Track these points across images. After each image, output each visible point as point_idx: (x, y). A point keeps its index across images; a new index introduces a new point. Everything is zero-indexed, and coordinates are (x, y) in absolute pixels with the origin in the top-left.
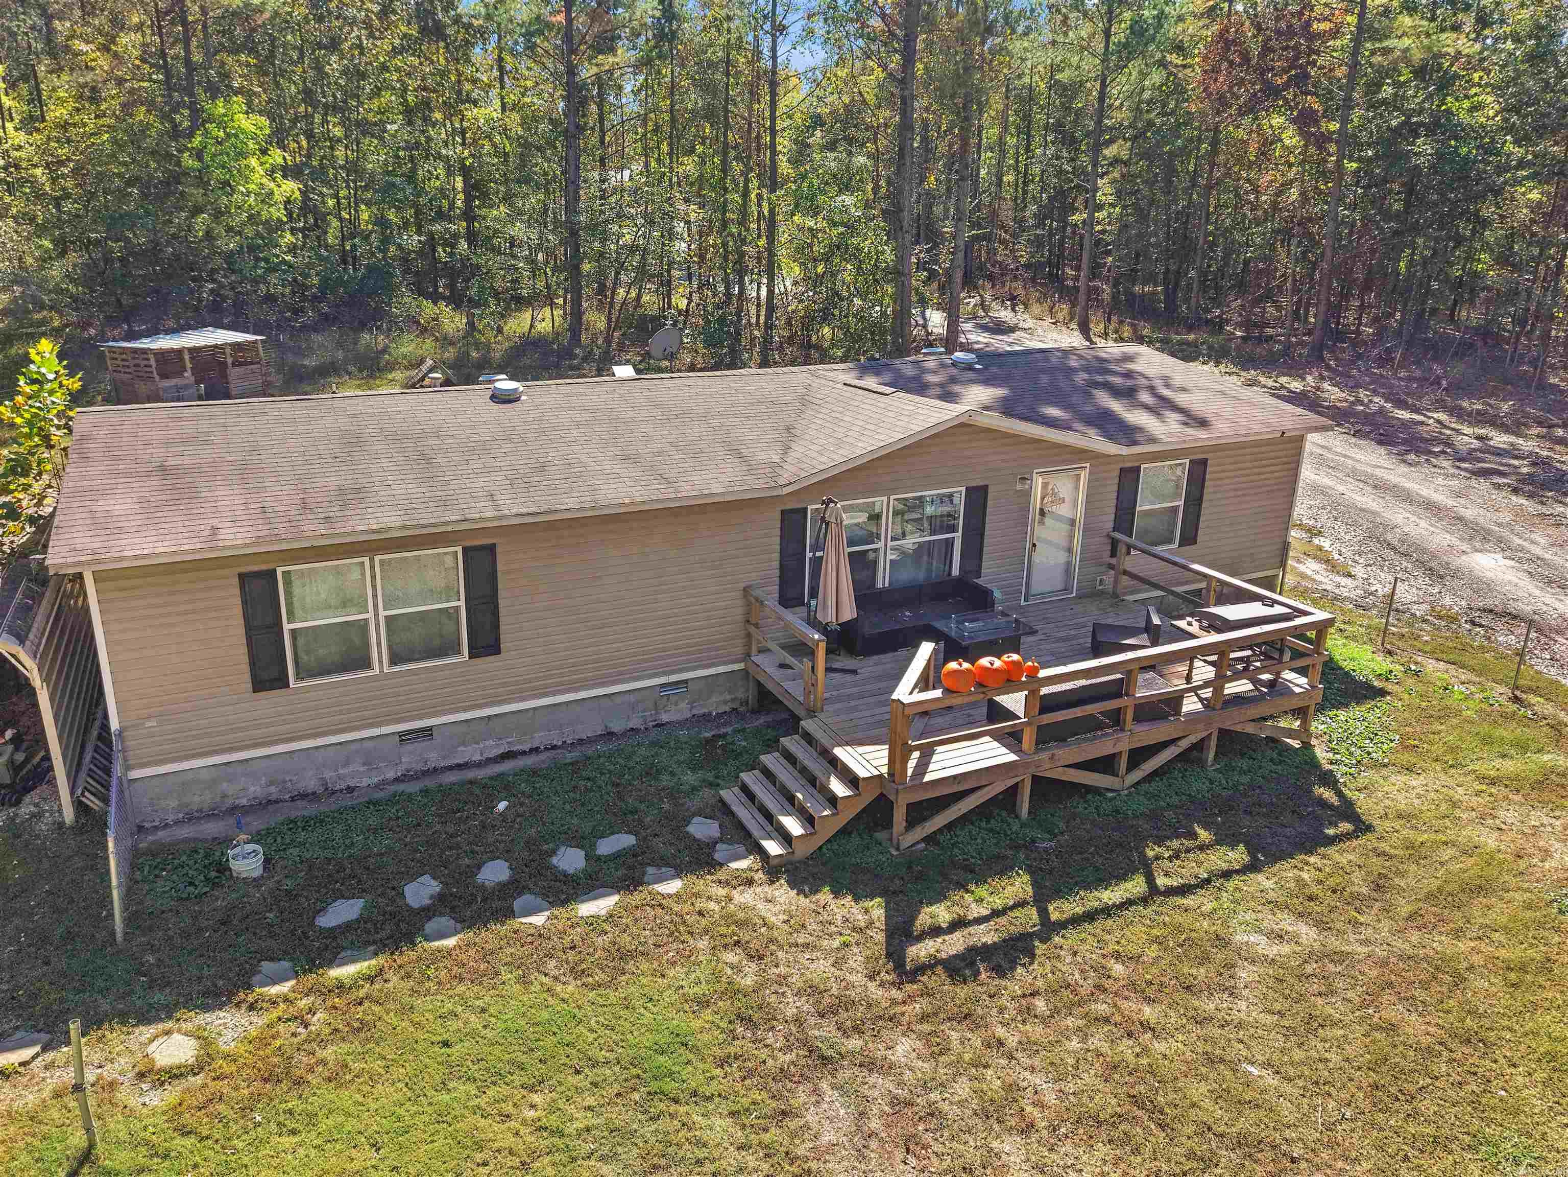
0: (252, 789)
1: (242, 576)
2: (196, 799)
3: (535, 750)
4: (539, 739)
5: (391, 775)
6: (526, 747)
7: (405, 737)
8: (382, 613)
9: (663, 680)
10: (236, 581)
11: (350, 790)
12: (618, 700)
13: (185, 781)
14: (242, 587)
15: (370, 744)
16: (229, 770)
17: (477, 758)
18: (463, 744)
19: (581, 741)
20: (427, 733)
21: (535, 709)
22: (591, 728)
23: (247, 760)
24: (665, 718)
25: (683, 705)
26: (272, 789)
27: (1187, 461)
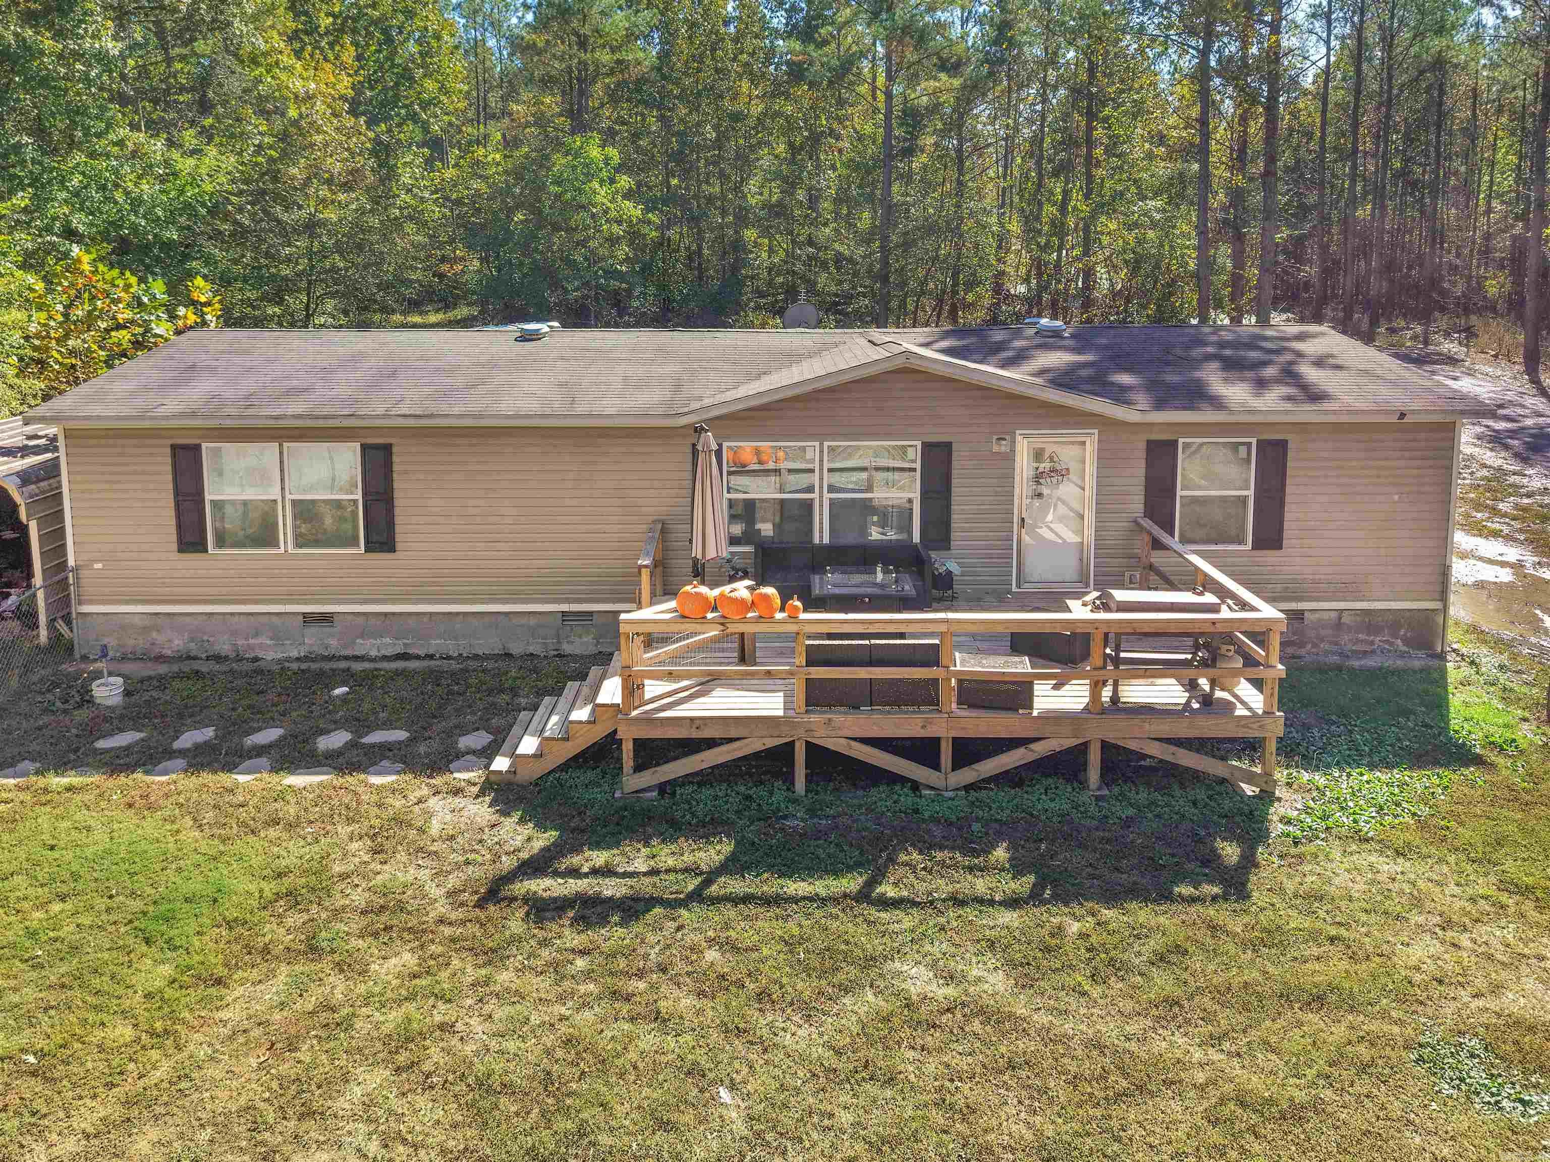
0: (176, 642)
1: (174, 447)
2: (131, 642)
3: (431, 657)
4: (436, 645)
5: (295, 654)
6: (422, 653)
7: (308, 619)
8: (288, 497)
9: (565, 607)
10: (169, 450)
11: (256, 659)
12: (515, 621)
13: (120, 624)
14: (174, 456)
15: (274, 619)
16: (159, 621)
17: (374, 653)
18: (362, 636)
19: (476, 657)
20: (326, 619)
21: (431, 614)
22: (487, 644)
23: (174, 614)
24: (567, 648)
25: (588, 639)
26: (192, 645)
27: (1254, 441)
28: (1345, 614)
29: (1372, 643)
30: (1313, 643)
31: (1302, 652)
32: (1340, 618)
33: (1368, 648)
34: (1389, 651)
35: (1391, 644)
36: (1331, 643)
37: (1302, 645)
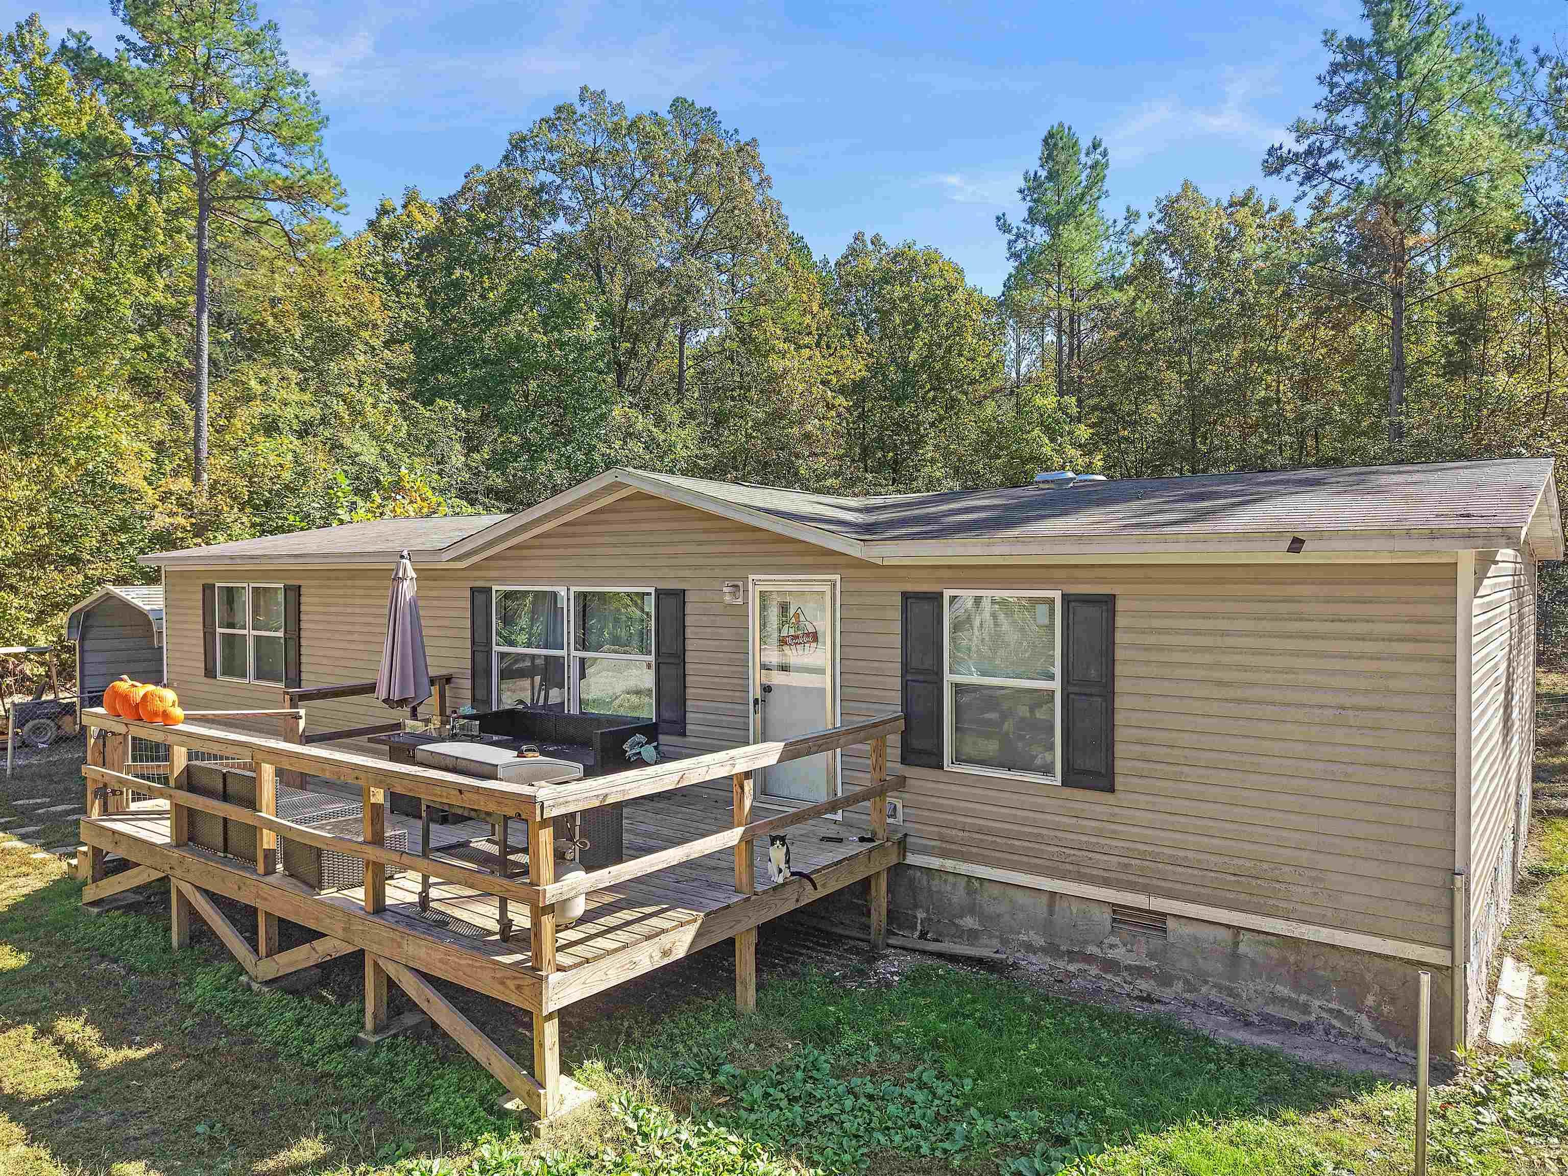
8: (252, 632)
14: (203, 594)
27: (1057, 595)
28: (1245, 937)
29: (1305, 1009)
30: (1186, 982)
31: (1167, 993)
32: (1236, 944)
33: (1296, 1017)
34: (1342, 1034)
35: (1350, 1021)
36: (1219, 987)
37: (1166, 980)
